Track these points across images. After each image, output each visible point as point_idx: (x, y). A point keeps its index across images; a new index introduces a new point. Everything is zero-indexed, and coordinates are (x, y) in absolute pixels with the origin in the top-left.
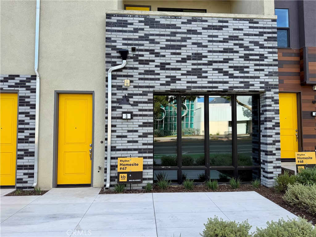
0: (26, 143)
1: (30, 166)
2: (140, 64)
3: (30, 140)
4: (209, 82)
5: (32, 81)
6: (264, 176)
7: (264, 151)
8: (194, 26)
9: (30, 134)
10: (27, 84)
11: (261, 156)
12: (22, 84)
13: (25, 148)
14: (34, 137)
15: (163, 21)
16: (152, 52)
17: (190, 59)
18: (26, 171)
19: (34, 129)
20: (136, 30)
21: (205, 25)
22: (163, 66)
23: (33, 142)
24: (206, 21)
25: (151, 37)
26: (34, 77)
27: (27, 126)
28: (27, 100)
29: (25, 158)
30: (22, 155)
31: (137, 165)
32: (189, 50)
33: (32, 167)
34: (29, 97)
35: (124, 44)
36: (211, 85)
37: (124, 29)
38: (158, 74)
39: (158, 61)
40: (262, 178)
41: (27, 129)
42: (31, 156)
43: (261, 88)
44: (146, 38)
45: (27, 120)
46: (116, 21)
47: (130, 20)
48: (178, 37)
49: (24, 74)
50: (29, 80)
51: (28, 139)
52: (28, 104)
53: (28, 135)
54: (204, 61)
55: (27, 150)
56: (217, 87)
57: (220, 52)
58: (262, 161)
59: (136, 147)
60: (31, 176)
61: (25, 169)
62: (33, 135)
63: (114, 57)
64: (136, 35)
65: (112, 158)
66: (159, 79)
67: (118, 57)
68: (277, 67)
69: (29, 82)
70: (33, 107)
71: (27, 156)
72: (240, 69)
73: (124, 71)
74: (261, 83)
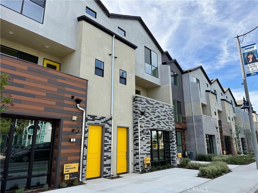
0: (108, 152)
1: (109, 164)
2: (146, 117)
3: (109, 150)
4: (162, 127)
5: (110, 121)
7: (172, 153)
8: (157, 105)
9: (109, 147)
10: (108, 122)
11: (171, 155)
12: (106, 122)
13: (107, 155)
14: (111, 149)
15: (151, 102)
16: (148, 113)
17: (157, 117)
18: (107, 167)
19: (111, 145)
20: (144, 104)
21: (160, 105)
22: (151, 119)
23: (110, 152)
24: (160, 104)
25: (148, 108)
26: (111, 119)
27: (108, 143)
28: (108, 130)
29: (107, 160)
30: (106, 159)
32: (157, 114)
33: (110, 165)
34: (109, 128)
35: (142, 109)
36: (162, 128)
37: (141, 103)
38: (150, 122)
39: (150, 117)
41: (108, 145)
42: (109, 159)
43: (172, 130)
44: (146, 107)
45: (108, 140)
46: (139, 99)
47: (143, 100)
48: (154, 109)
49: (108, 117)
50: (109, 120)
51: (108, 150)
52: (108, 132)
53: (108, 148)
54: (160, 118)
55: (108, 156)
56: (163, 129)
57: (163, 116)
59: (146, 153)
60: (109, 169)
61: (107, 166)
62: (110, 148)
63: (139, 114)
64: (144, 106)
65: (141, 158)
66: (150, 124)
67: (140, 114)
68: (174, 123)
69: (109, 121)
70: (111, 133)
71: (108, 159)
72: (167, 122)
73: (142, 120)
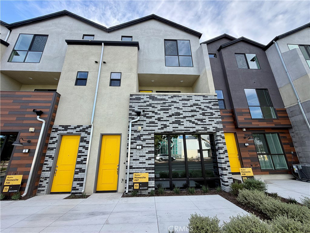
0: (81, 164)
1: (82, 178)
2: (147, 118)
3: (84, 162)
4: (185, 127)
5: (89, 129)
6: (223, 184)
7: (220, 168)
8: (174, 99)
9: (84, 159)
10: (86, 130)
11: (219, 171)
12: (83, 130)
13: (80, 167)
14: (86, 160)
15: (159, 97)
16: (153, 112)
17: (174, 116)
18: (79, 182)
19: (86, 156)
20: (145, 102)
21: (181, 98)
22: (159, 119)
23: (85, 164)
24: (181, 97)
25: (152, 105)
26: (90, 127)
27: (83, 154)
28: (85, 139)
29: (79, 173)
30: (78, 172)
31: (145, 178)
32: (173, 111)
33: (82, 179)
34: (86, 137)
35: (139, 109)
36: (186, 129)
37: (139, 101)
38: (157, 123)
39: (157, 116)
40: (222, 185)
41: (83, 156)
42: (83, 172)
43: (214, 130)
44: (150, 105)
45: (84, 150)
46: (135, 98)
47: (142, 97)
48: (167, 104)
49: (85, 125)
50: (87, 128)
51: (82, 162)
52: (85, 141)
53: (83, 159)
54: (181, 116)
55: (81, 168)
56: (189, 130)
57: (189, 112)
58: (220, 174)
59: (144, 166)
60: (81, 185)
61: (78, 181)
62: (85, 159)
63: (133, 115)
64: (145, 104)
65: (130, 173)
66: (157, 126)
67: (136, 115)
68: (221, 119)
69: (88, 129)
70: (88, 143)
71: (80, 172)
72: (201, 120)
73: (138, 122)
74: (213, 127)
